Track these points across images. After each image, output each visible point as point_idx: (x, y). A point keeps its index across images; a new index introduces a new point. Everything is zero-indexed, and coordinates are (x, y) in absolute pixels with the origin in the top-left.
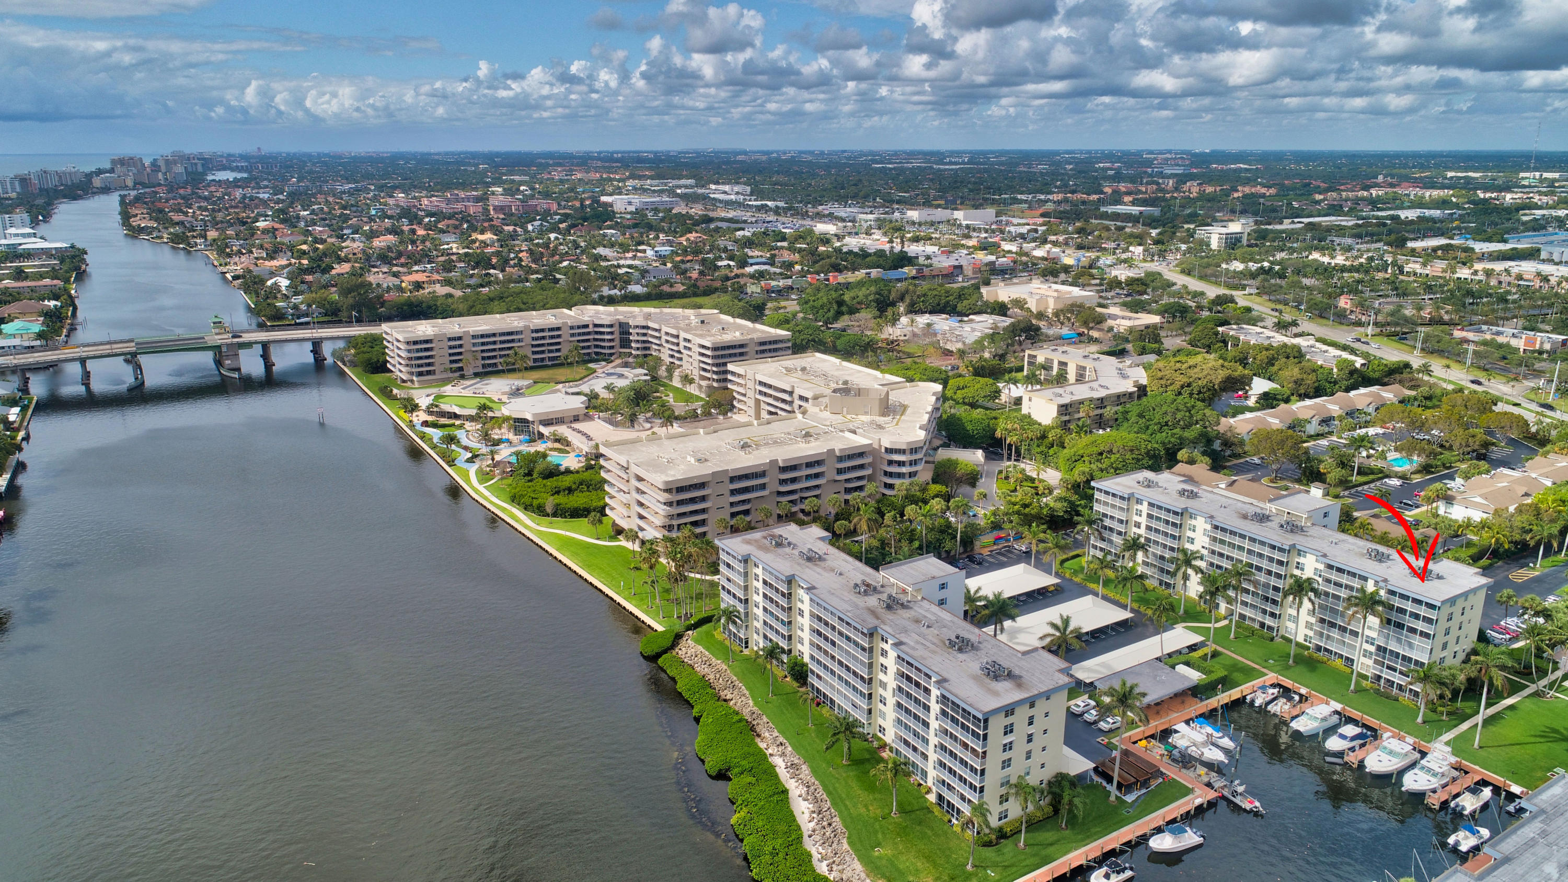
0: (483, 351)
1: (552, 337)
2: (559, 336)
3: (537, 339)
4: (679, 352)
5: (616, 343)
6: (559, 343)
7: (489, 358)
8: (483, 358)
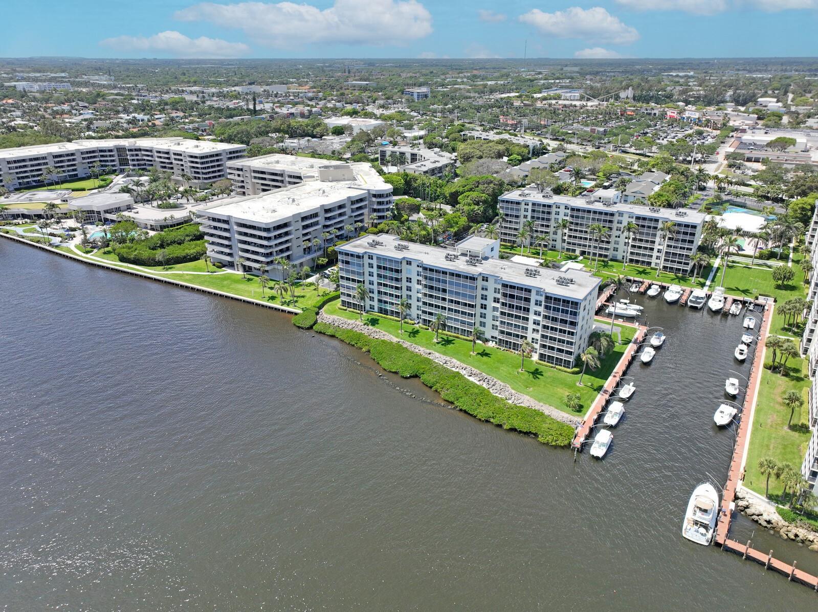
0: (17, 173)
1: (69, 160)
2: (74, 160)
3: (58, 162)
4: (171, 163)
5: (117, 163)
6: (74, 165)
7: (23, 178)
8: (19, 178)
